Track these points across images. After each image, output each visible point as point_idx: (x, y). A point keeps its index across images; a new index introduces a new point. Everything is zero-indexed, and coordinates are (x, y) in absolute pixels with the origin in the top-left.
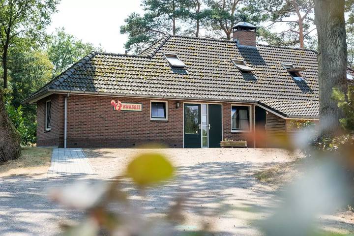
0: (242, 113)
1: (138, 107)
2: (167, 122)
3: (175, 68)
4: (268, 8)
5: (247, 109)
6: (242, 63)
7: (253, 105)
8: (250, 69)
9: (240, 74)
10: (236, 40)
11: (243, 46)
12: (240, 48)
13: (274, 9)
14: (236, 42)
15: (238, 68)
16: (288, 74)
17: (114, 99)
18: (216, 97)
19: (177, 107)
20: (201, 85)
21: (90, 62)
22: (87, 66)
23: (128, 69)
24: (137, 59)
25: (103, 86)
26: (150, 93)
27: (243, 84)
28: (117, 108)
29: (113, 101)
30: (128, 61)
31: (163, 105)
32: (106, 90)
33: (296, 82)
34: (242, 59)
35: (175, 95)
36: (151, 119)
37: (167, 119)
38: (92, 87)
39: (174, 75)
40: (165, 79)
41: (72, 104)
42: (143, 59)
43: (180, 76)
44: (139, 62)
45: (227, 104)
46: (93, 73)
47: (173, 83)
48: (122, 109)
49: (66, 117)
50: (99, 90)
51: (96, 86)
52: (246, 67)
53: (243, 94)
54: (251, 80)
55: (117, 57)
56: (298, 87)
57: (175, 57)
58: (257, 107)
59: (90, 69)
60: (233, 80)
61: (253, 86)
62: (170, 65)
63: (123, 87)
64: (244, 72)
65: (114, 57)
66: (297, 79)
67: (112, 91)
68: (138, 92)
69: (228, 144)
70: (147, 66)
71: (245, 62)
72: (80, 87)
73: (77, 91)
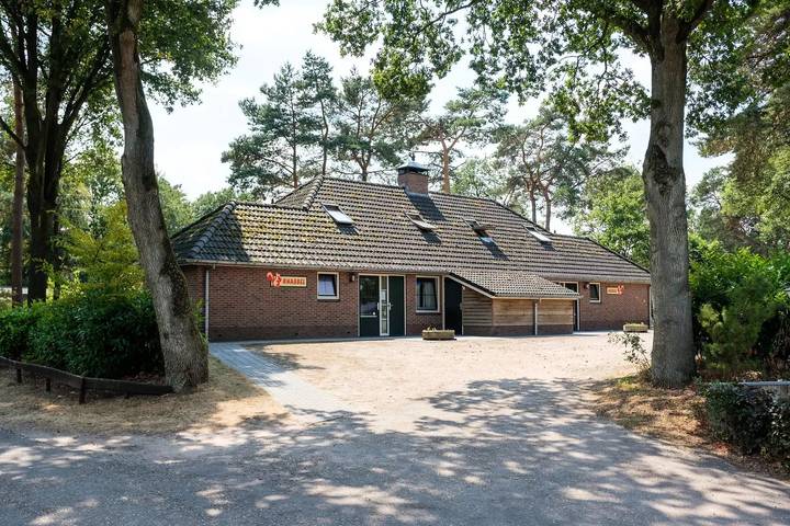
0: (428, 287)
1: (302, 282)
2: (339, 301)
3: (341, 225)
4: (404, 133)
5: (433, 281)
6: (417, 218)
7: (441, 278)
8: (430, 226)
9: (419, 233)
10: (403, 185)
11: (413, 194)
12: (410, 197)
13: (411, 135)
14: (404, 188)
15: (415, 225)
16: (474, 233)
17: (270, 270)
18: (400, 267)
19: (351, 281)
20: (378, 249)
21: (232, 216)
22: (230, 222)
23: (283, 226)
24: (290, 211)
25: (258, 253)
26: (320, 262)
27: (426, 248)
28: (275, 283)
29: (269, 274)
30: (279, 215)
31: (333, 278)
32: (263, 260)
33: (485, 244)
34: (416, 212)
35: (351, 265)
36: (319, 298)
37: (337, 298)
38: (243, 256)
39: (342, 236)
40: (332, 241)
41: (216, 278)
42: (297, 212)
43: (350, 237)
44: (293, 217)
45: (410, 274)
46: (238, 233)
47: (344, 247)
48: (281, 284)
49: (207, 298)
50: (254, 259)
51: (249, 253)
52: (425, 224)
53: (431, 263)
54: (435, 242)
55: (264, 209)
56: (489, 252)
57: (336, 209)
58: (446, 279)
59: (233, 228)
60: (413, 242)
61: (440, 251)
62: (335, 221)
63: (284, 255)
64: (424, 231)
65: (260, 209)
66: (485, 239)
67: (271, 260)
68: (305, 262)
69: (434, 336)
70: (306, 223)
71: (421, 217)
72: (227, 255)
73: (225, 261)
